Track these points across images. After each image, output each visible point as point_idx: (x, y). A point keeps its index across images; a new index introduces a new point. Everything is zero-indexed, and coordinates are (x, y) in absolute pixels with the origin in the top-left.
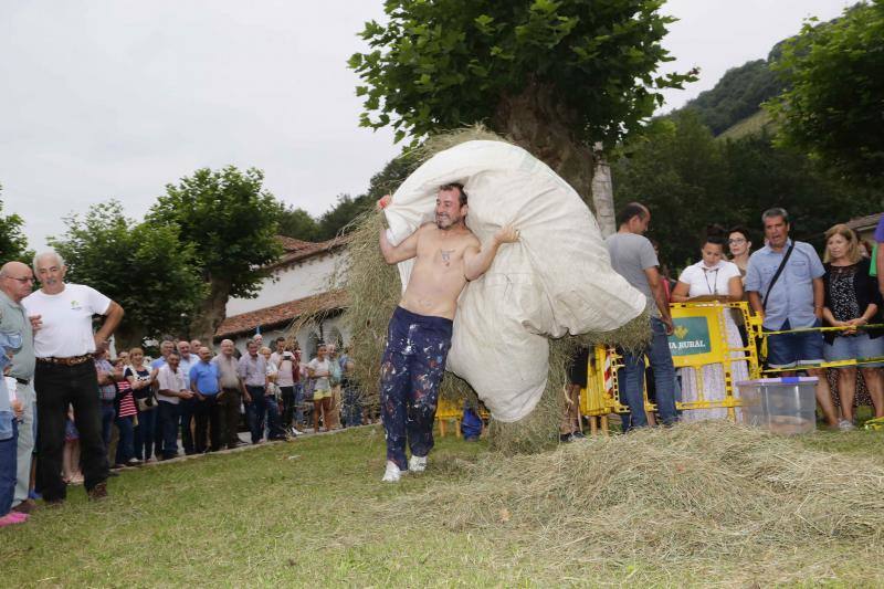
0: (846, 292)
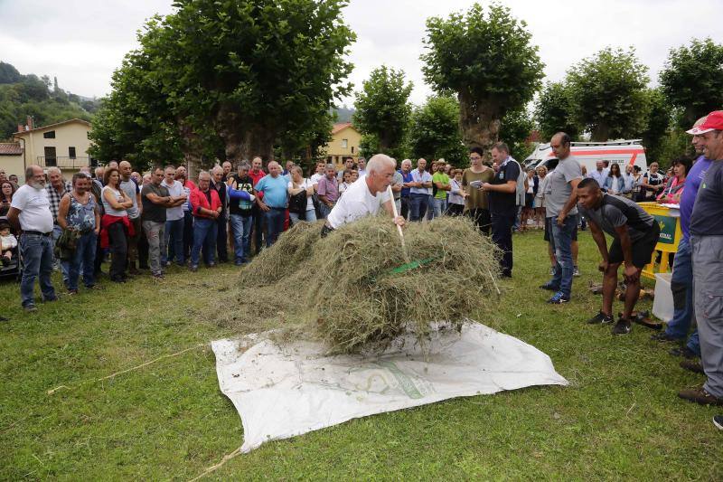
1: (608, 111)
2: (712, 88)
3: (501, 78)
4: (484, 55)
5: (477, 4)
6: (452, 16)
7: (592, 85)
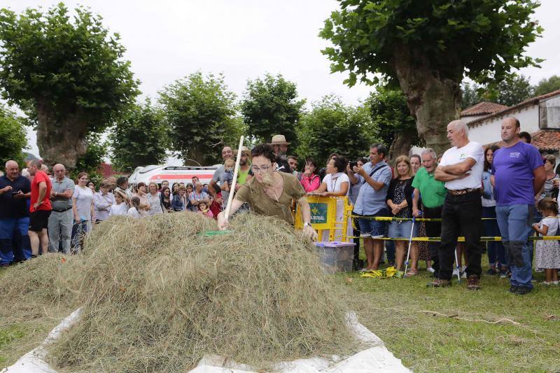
0: (400, 194)
1: (203, 136)
2: (286, 121)
3: (94, 92)
4: (73, 64)
5: (61, 5)
6: (29, 12)
7: (186, 109)
